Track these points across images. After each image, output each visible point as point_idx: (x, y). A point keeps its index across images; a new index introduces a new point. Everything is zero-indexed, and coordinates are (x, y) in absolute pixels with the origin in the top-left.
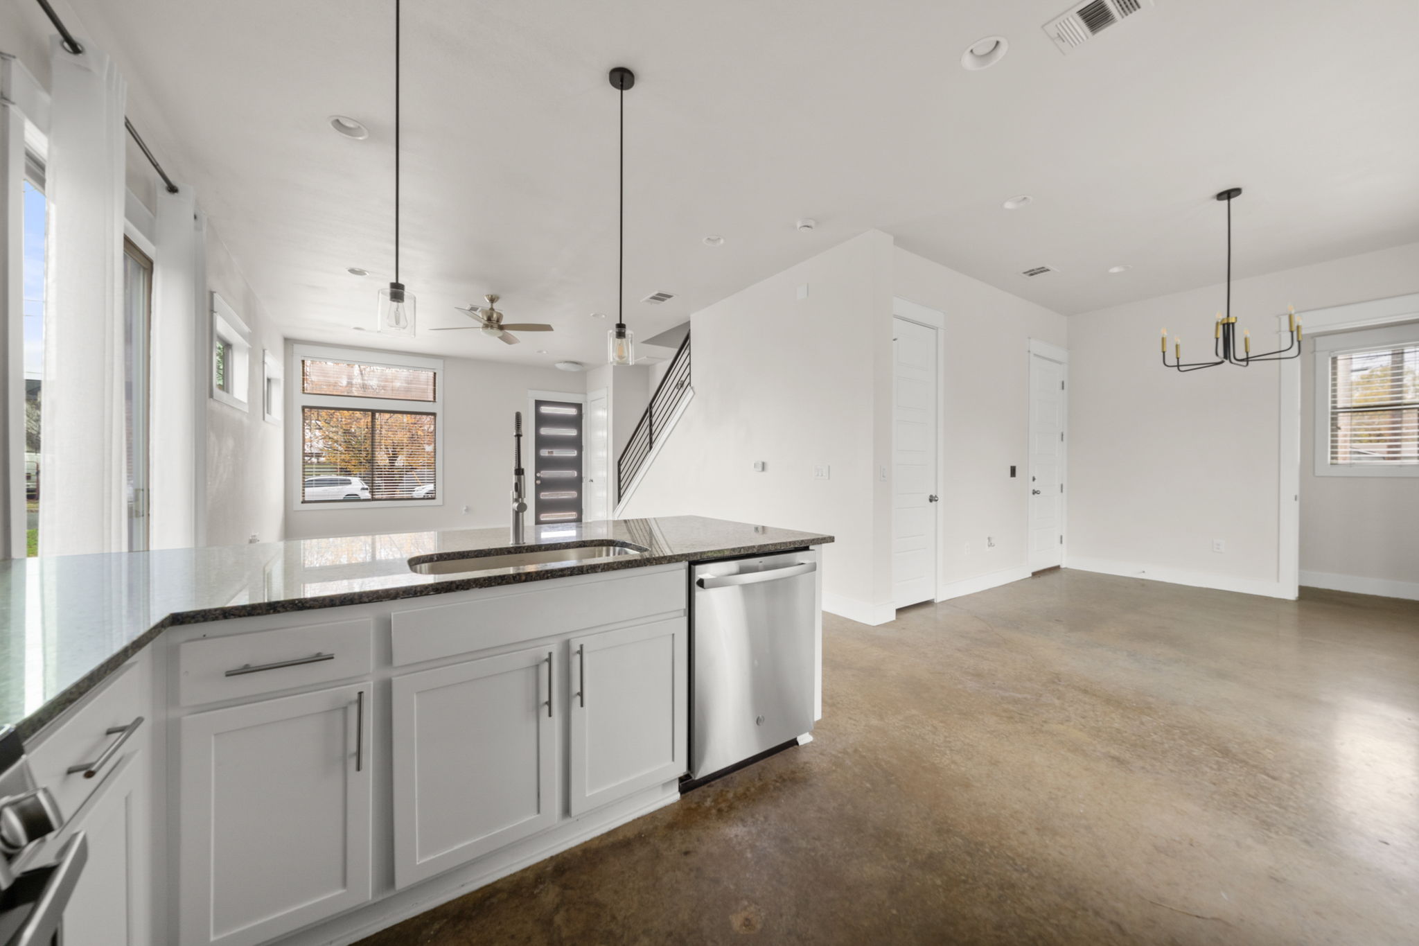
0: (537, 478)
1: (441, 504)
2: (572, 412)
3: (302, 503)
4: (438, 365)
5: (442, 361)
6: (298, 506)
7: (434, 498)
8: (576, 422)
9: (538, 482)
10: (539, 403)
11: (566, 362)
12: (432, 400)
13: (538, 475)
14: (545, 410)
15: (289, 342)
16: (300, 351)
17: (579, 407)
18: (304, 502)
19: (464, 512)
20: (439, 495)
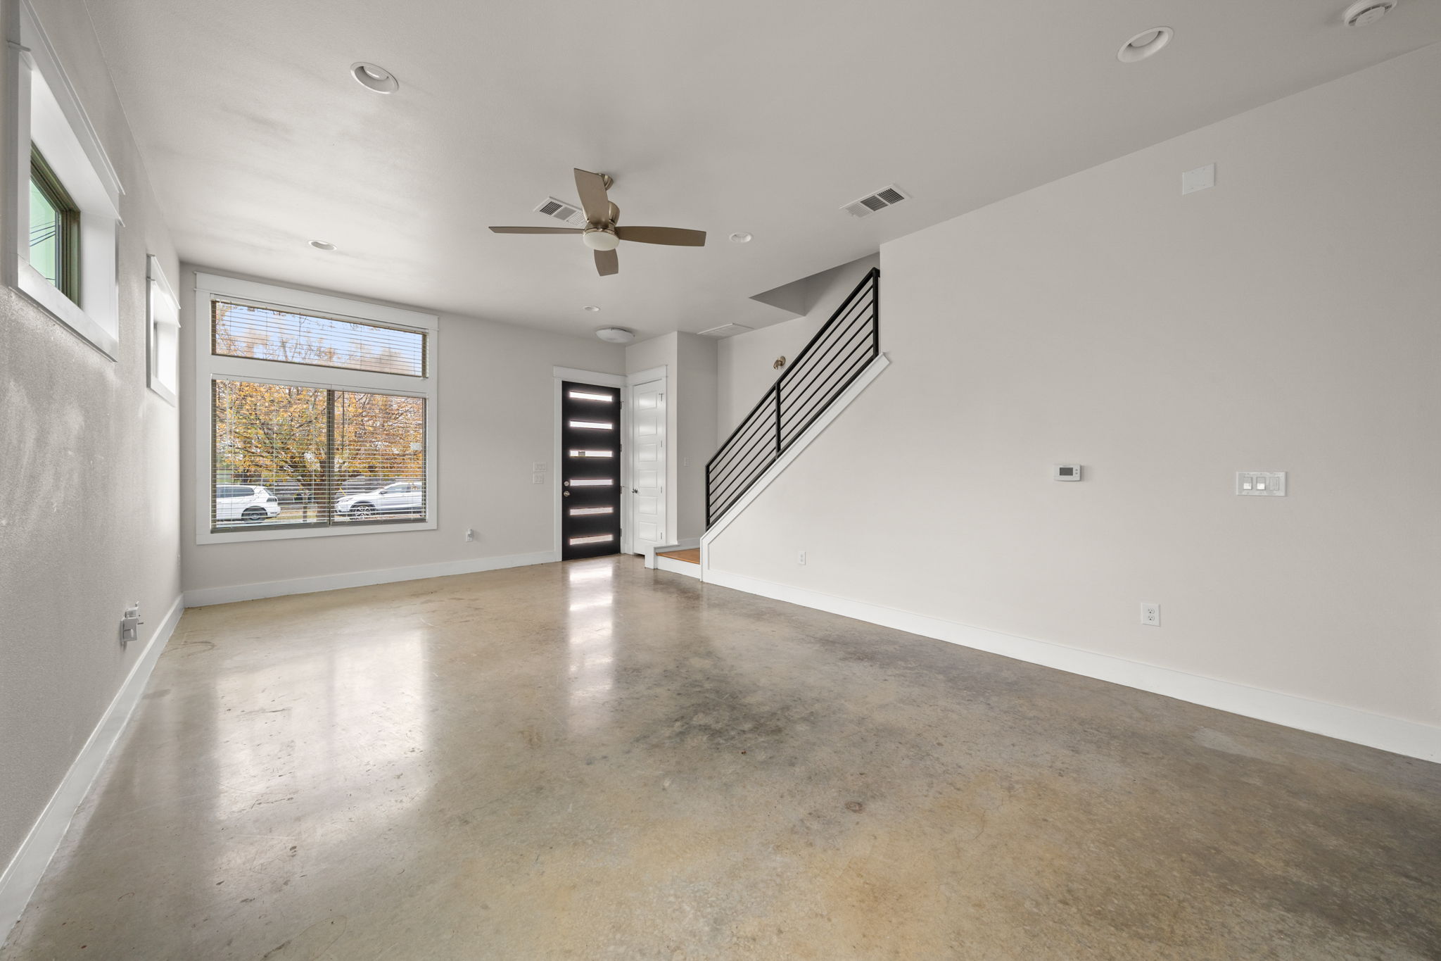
0: (565, 488)
1: (436, 528)
2: (608, 399)
3: (212, 532)
4: (429, 323)
5: (436, 318)
6: (204, 535)
7: (423, 520)
8: (613, 412)
9: (567, 494)
10: (567, 386)
11: (613, 328)
12: (420, 374)
13: (566, 484)
14: (574, 395)
15: (189, 269)
16: (207, 285)
17: (616, 392)
18: (214, 531)
19: (467, 539)
20: (430, 515)
